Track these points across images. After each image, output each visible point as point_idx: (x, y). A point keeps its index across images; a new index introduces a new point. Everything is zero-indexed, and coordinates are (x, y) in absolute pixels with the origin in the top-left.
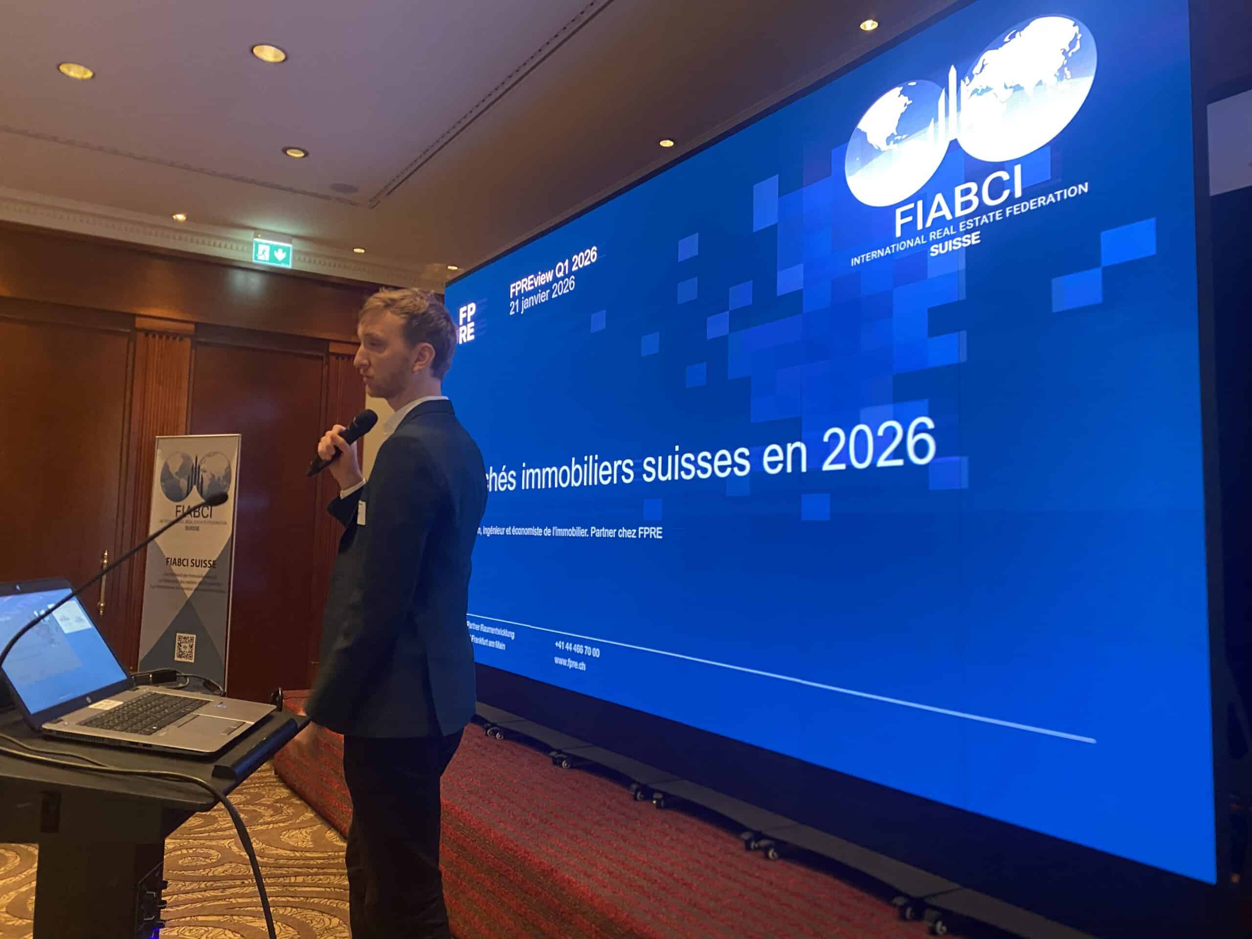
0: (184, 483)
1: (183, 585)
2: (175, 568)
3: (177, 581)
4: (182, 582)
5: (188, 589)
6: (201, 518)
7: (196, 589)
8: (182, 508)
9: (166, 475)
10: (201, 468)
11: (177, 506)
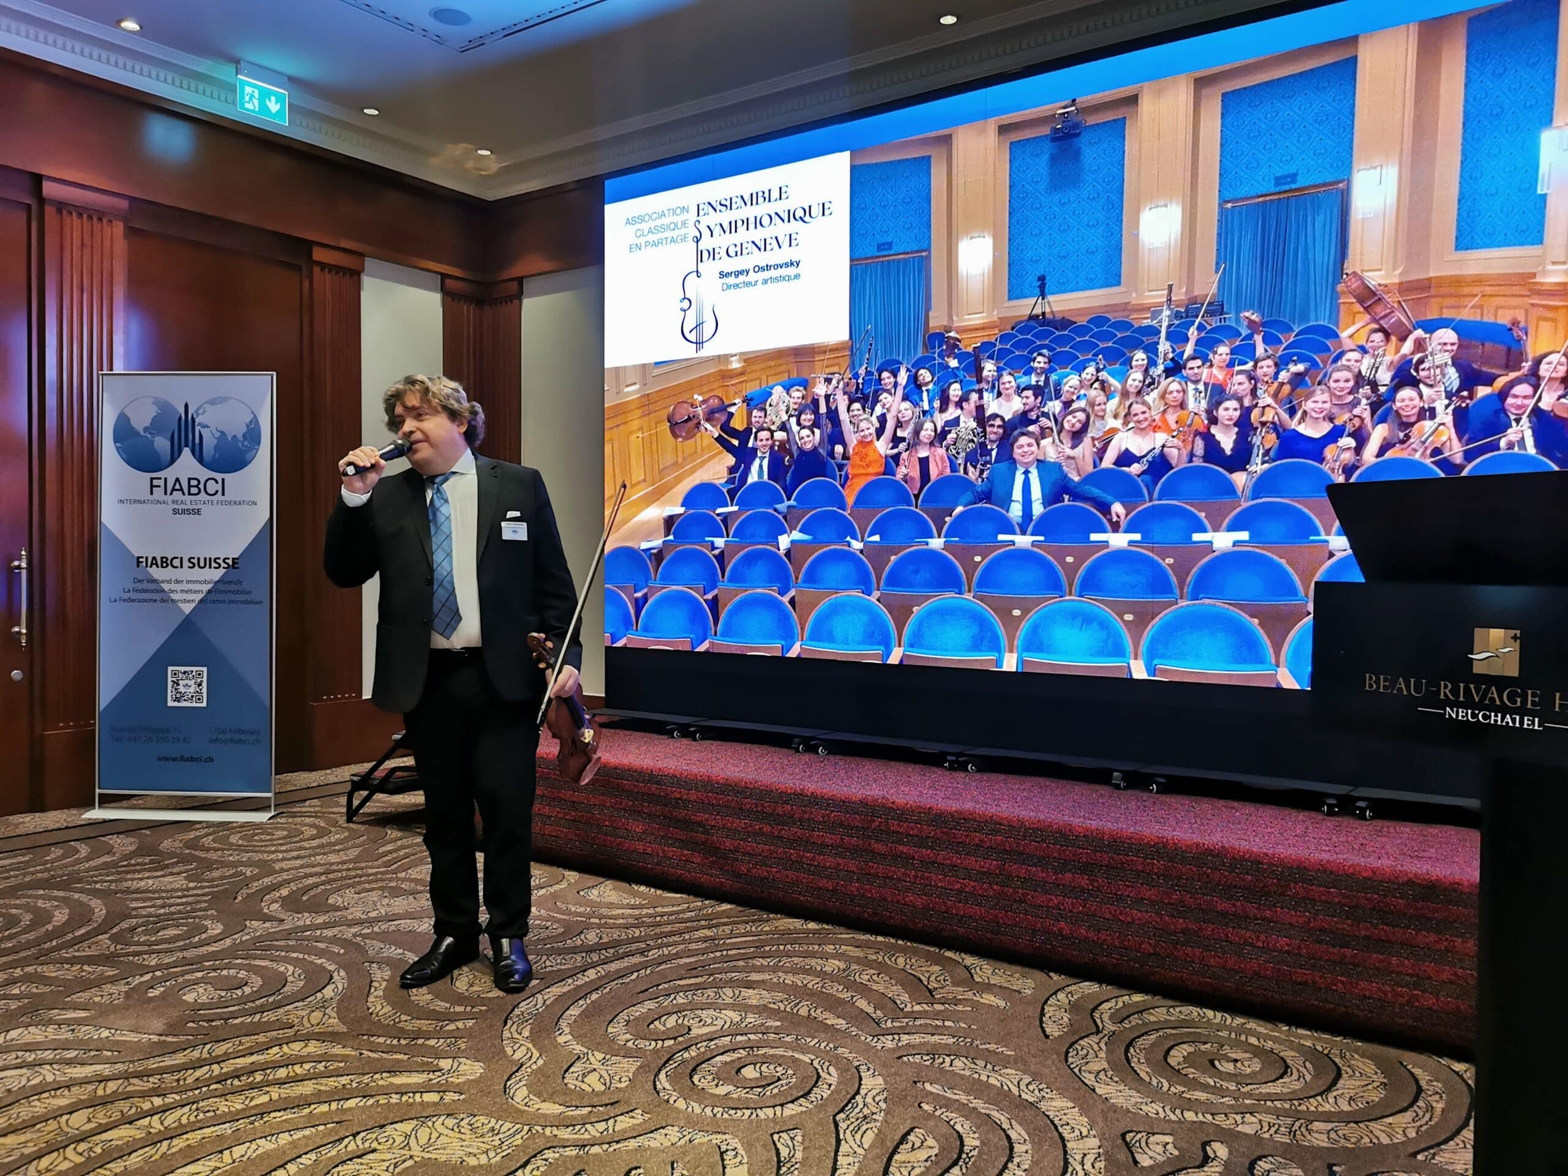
0: (162, 444)
1: (174, 596)
2: (156, 572)
3: (163, 591)
4: (172, 591)
5: (185, 601)
6: (203, 496)
7: (201, 601)
8: (163, 480)
9: (124, 432)
10: (197, 421)
11: (152, 479)
